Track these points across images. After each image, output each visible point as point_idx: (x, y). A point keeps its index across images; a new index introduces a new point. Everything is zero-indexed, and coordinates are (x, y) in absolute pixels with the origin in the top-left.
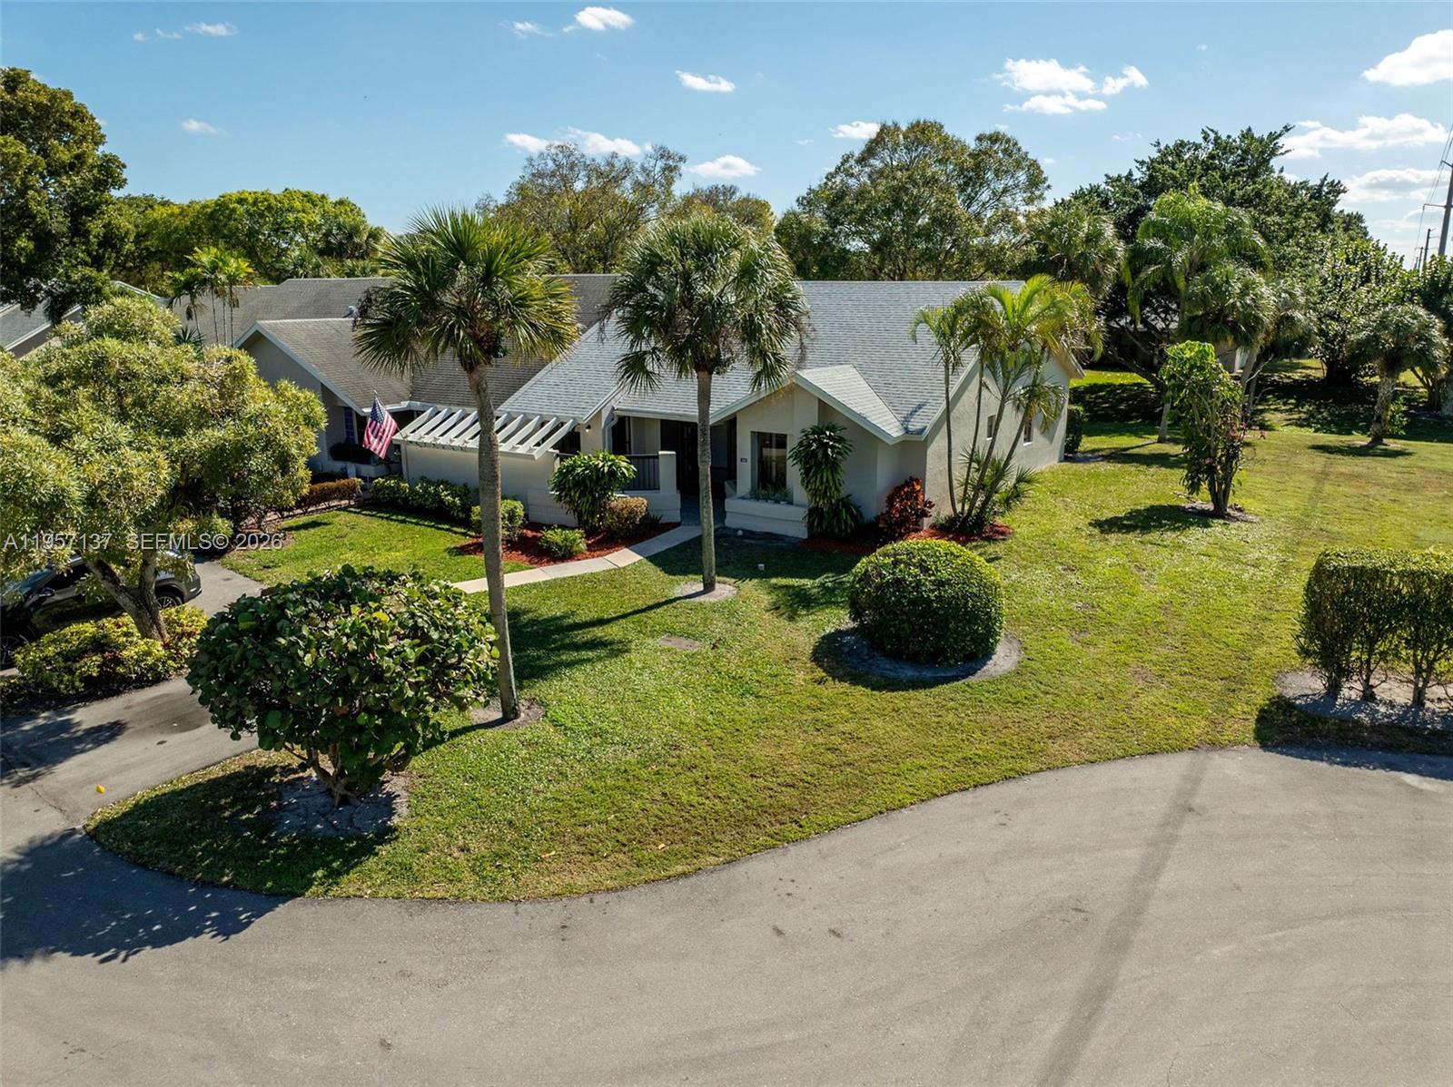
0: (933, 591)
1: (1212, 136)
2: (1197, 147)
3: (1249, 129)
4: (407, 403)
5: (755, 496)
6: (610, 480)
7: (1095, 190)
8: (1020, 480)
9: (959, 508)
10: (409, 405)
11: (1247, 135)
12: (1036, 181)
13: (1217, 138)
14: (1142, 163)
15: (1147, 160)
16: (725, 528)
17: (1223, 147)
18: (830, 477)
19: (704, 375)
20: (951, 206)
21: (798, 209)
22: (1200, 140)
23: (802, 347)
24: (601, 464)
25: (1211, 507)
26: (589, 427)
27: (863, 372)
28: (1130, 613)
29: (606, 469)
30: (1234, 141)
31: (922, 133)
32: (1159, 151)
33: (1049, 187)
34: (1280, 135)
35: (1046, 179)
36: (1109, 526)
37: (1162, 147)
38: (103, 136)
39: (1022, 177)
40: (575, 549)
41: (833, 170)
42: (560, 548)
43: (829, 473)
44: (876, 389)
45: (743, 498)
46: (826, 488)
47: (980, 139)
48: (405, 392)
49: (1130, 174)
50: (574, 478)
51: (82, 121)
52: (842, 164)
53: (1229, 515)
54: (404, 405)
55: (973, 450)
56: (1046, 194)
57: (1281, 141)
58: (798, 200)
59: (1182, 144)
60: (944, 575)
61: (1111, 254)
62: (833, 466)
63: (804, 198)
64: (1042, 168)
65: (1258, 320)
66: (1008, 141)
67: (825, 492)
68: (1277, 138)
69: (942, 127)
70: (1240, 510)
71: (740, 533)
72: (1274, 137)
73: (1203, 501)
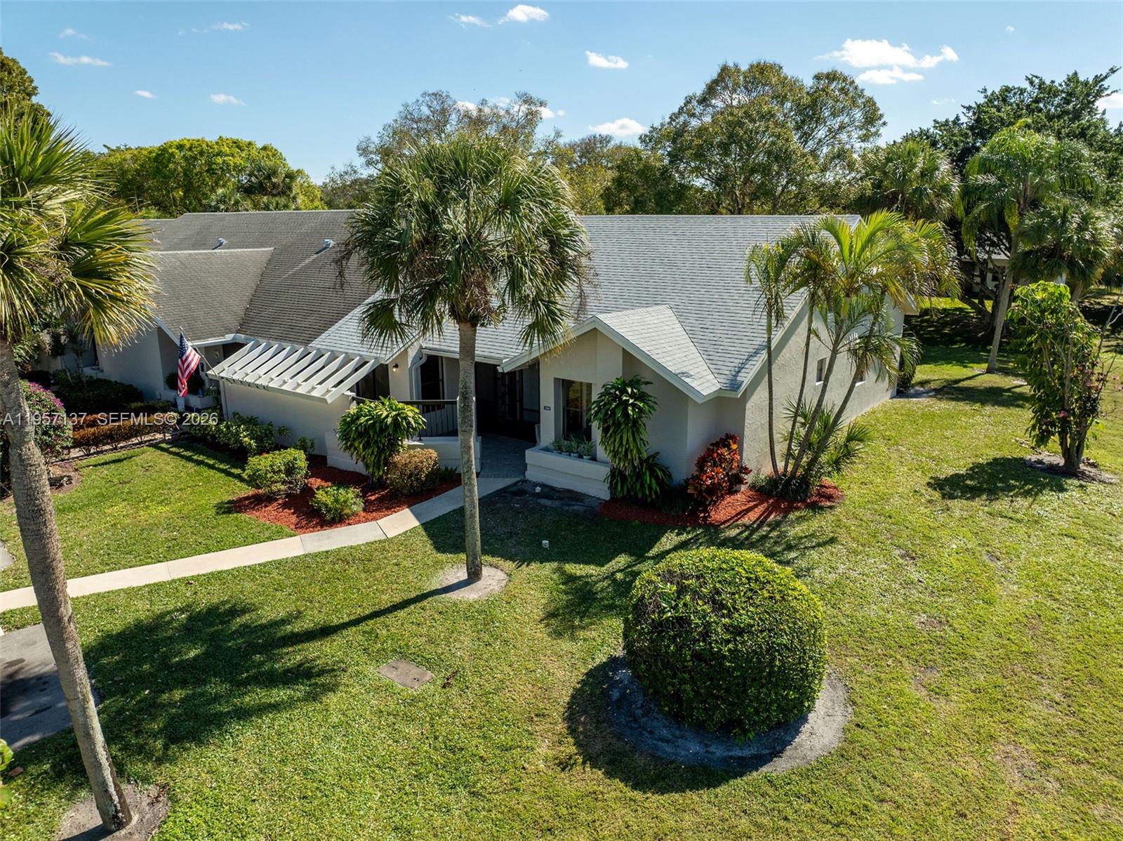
0: (728, 642)
1: (1037, 81)
2: (1022, 91)
3: (1076, 73)
4: (232, 335)
5: (558, 448)
6: (395, 431)
7: (924, 134)
8: (850, 438)
9: (781, 465)
10: (234, 338)
11: (1074, 78)
12: (872, 117)
13: (1042, 83)
14: (969, 108)
15: (974, 105)
16: (525, 481)
17: (1047, 91)
18: (631, 439)
19: (467, 327)
20: (787, 140)
21: (639, 146)
22: (1026, 85)
23: (582, 295)
24: (385, 413)
25: (1062, 462)
26: (396, 366)
27: (680, 315)
28: (988, 634)
29: (389, 420)
30: (1061, 85)
31: (761, 74)
32: (986, 97)
33: (884, 124)
34: (1106, 77)
35: (881, 116)
36: (951, 487)
37: (989, 93)
38: (35, 88)
39: (858, 115)
40: (347, 511)
41: (676, 111)
42: (329, 510)
43: (630, 434)
44: (691, 334)
45: (546, 449)
46: (627, 450)
47: (818, 77)
48: (235, 324)
49: (957, 118)
50: (357, 428)
51: (10, 73)
52: (685, 105)
53: (1083, 473)
54: (229, 337)
55: (798, 404)
56: (882, 130)
57: (1105, 83)
58: (640, 138)
59: (1008, 90)
60: (743, 618)
61: (945, 189)
62: (635, 425)
63: (646, 136)
64: (878, 105)
65: (1097, 255)
66: (845, 80)
67: (626, 455)
68: (1102, 80)
69: (781, 68)
70: (1093, 465)
71: (538, 489)
72: (1099, 80)
73: (1052, 454)
